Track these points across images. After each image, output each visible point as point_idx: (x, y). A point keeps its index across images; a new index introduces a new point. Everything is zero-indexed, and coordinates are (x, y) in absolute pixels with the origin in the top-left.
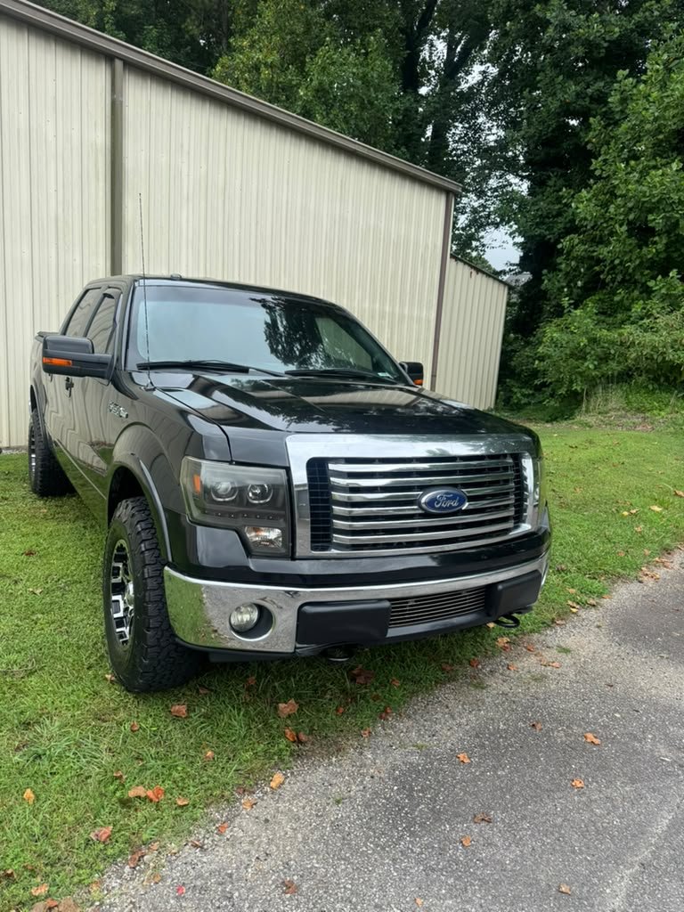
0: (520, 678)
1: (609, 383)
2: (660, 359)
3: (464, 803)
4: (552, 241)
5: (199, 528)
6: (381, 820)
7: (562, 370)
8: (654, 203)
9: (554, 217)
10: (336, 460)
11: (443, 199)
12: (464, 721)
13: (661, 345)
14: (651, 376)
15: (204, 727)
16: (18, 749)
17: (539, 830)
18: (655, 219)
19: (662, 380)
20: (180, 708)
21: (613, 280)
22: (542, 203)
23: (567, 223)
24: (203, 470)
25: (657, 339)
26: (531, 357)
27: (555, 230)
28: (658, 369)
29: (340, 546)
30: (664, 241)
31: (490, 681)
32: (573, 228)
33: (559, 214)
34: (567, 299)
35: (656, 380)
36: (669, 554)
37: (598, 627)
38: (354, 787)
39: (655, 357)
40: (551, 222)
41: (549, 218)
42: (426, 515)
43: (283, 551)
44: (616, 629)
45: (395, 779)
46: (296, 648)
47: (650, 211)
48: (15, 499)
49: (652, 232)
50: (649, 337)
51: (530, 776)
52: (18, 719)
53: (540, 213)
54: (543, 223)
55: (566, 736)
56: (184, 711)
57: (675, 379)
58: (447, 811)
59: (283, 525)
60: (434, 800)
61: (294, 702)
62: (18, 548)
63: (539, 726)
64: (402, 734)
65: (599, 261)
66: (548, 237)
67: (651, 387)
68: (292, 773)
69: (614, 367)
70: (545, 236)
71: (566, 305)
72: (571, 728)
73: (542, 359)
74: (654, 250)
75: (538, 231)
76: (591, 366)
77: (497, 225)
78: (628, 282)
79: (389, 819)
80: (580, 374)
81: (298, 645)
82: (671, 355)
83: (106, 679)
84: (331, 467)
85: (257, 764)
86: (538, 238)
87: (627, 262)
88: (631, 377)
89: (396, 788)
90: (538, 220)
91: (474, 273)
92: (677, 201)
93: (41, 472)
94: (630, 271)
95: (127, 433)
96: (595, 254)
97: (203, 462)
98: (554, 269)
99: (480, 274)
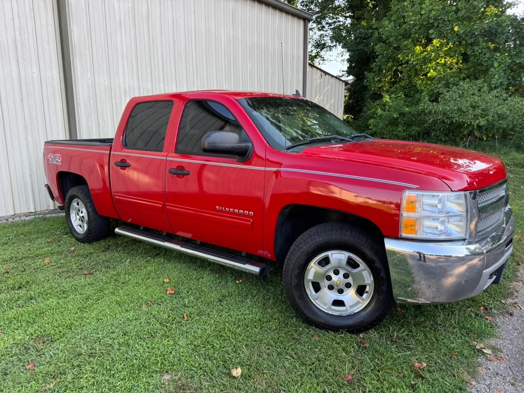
2: (449, 123)
8: (431, 23)
11: (302, 23)
18: (433, 33)
19: (451, 135)
47: (430, 28)
54: (361, 42)
66: (367, 50)
70: (364, 50)
75: (359, 48)
76: (402, 130)
80: (395, 135)
91: (323, 74)
98: (371, 70)
99: (327, 75)
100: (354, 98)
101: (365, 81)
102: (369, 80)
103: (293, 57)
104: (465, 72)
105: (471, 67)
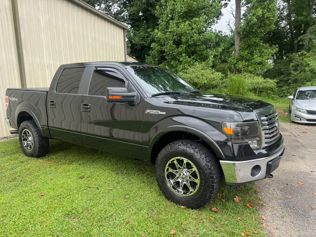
3: (305, 207)
5: (234, 145)
9: (146, 38)
11: (122, 31)
13: (193, 78)
18: (183, 39)
20: (214, 209)
21: (169, 59)
23: (151, 40)
25: (191, 76)
30: (185, 46)
32: (153, 41)
33: (148, 37)
38: (280, 213)
39: (191, 81)
40: (145, 40)
41: (144, 38)
43: (259, 147)
45: (285, 207)
49: (182, 43)
50: (188, 75)
55: (295, 185)
56: (216, 209)
58: (305, 210)
59: (258, 139)
61: (237, 197)
63: (288, 184)
65: (164, 52)
66: (145, 44)
70: (144, 44)
72: (294, 183)
74: (182, 49)
78: (174, 58)
83: (182, 208)
86: (142, 45)
87: (173, 52)
89: (288, 209)
94: (175, 55)
96: (163, 49)
98: (148, 55)
99: (130, 57)
101: (146, 60)
103: (120, 48)
104: (195, 58)
105: (198, 56)
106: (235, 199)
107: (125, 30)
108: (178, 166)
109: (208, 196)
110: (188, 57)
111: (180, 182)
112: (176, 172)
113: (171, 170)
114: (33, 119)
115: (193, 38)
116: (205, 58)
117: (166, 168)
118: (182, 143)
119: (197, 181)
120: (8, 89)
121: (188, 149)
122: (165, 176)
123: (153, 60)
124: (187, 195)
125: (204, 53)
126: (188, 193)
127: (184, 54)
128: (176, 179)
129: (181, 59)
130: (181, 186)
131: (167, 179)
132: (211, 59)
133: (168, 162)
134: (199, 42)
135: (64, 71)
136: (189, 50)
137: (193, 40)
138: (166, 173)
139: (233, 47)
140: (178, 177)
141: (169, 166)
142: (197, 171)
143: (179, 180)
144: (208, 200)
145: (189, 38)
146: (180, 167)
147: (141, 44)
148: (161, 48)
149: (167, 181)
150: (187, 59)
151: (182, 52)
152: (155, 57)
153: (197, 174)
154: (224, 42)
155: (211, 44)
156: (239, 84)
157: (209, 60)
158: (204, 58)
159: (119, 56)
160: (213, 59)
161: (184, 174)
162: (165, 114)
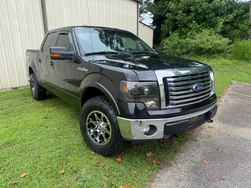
0: (204, 137)
1: (184, 55)
2: (197, 47)
3: (214, 175)
4: (163, 16)
5: (129, 103)
6: (195, 184)
7: (170, 52)
8: (192, 3)
9: (163, 9)
10: (169, 77)
11: (136, 4)
12: (198, 151)
13: (198, 43)
14: (195, 52)
15: (129, 164)
16: (77, 180)
17: (238, 180)
18: (192, 8)
19: (198, 53)
20: (119, 159)
21: (181, 26)
22: (160, 5)
23: (167, 11)
24: (128, 85)
25: (196, 41)
26: (160, 49)
27: (164, 13)
28: (196, 50)
29: (172, 104)
30: (194, 14)
31: (198, 139)
32: (169, 11)
33: (165, 8)
34: (170, 32)
35: (196, 53)
36: (220, 98)
37: (215, 120)
38: (181, 176)
39: (196, 46)
40: (162, 11)
42: (194, 92)
43: (157, 108)
44: (220, 120)
45: (191, 171)
46: (164, 137)
47: (190, 6)
48: (30, 102)
49: (191, 12)
50: (194, 41)
51: (226, 164)
52: (72, 170)
53: (159, 8)
54: (160, 11)
55: (227, 151)
56: (120, 160)
57: (201, 52)
58: (211, 178)
59: (157, 99)
60: (205, 176)
61: (151, 152)
62: (41, 117)
63: (219, 150)
64: (184, 158)
65: (177, 21)
66: (162, 15)
67: (195, 55)
68: (161, 174)
69: (184, 50)
70: (161, 15)
71: (170, 33)
72: (227, 149)
73: (165, 49)
74: (191, 17)
75: (159, 13)
76: (179, 51)
77: (146, 12)
78: (185, 26)
79: (197, 183)
80: (175, 53)
81: (164, 136)
82: (201, 46)
83: (92, 154)
84: (168, 80)
85: (150, 173)
87: (184, 20)
88: (189, 53)
89: (193, 174)
90: (159, 10)
91: (144, 26)
92: (198, 2)
93: (38, 93)
94: (185, 23)
95: (88, 76)
96: (176, 18)
97: (127, 82)
98: (164, 24)
99: (146, 26)
100: (156, 36)
102: (163, 28)
103: (133, 18)
104: (205, 25)
105: (207, 23)
106: (147, 154)
107: (138, 3)
108: (97, 118)
109: (116, 148)
110: (197, 24)
111: (98, 132)
112: (96, 123)
113: (91, 121)
114: (34, 72)
115: (202, 7)
116: (215, 25)
117: (88, 119)
118: (100, 99)
119: (110, 133)
120: (27, 50)
121: (104, 105)
122: (86, 126)
123: (168, 28)
124: (101, 144)
125: (213, 20)
126: (102, 143)
127: (194, 21)
128: (95, 129)
129: (191, 26)
130: (98, 136)
131: (87, 128)
132: (220, 25)
133: (89, 114)
134: (207, 10)
135: (49, 35)
136: (198, 18)
137: (203, 8)
138: (87, 124)
139: (247, 14)
140: (97, 128)
141: (89, 117)
142: (110, 125)
143: (97, 130)
144: (116, 152)
145: (198, 7)
146: (99, 119)
147: (158, 15)
148: (175, 17)
149: (88, 130)
150: (197, 26)
151: (192, 20)
152: (170, 26)
153: (109, 128)
154: (238, 9)
155: (222, 11)
156: (244, 50)
157: (218, 27)
158: (213, 25)
159: (131, 25)
160: (223, 26)
161: (100, 126)
162: (87, 71)
